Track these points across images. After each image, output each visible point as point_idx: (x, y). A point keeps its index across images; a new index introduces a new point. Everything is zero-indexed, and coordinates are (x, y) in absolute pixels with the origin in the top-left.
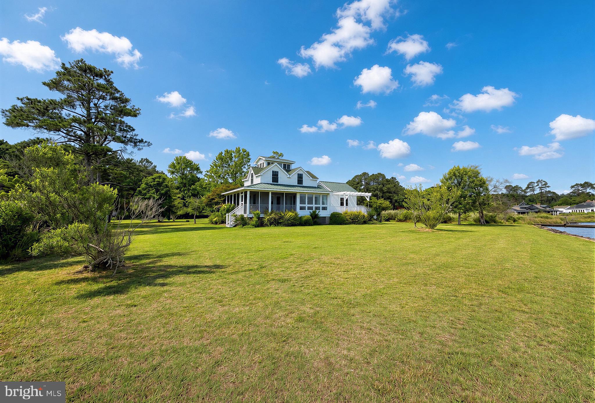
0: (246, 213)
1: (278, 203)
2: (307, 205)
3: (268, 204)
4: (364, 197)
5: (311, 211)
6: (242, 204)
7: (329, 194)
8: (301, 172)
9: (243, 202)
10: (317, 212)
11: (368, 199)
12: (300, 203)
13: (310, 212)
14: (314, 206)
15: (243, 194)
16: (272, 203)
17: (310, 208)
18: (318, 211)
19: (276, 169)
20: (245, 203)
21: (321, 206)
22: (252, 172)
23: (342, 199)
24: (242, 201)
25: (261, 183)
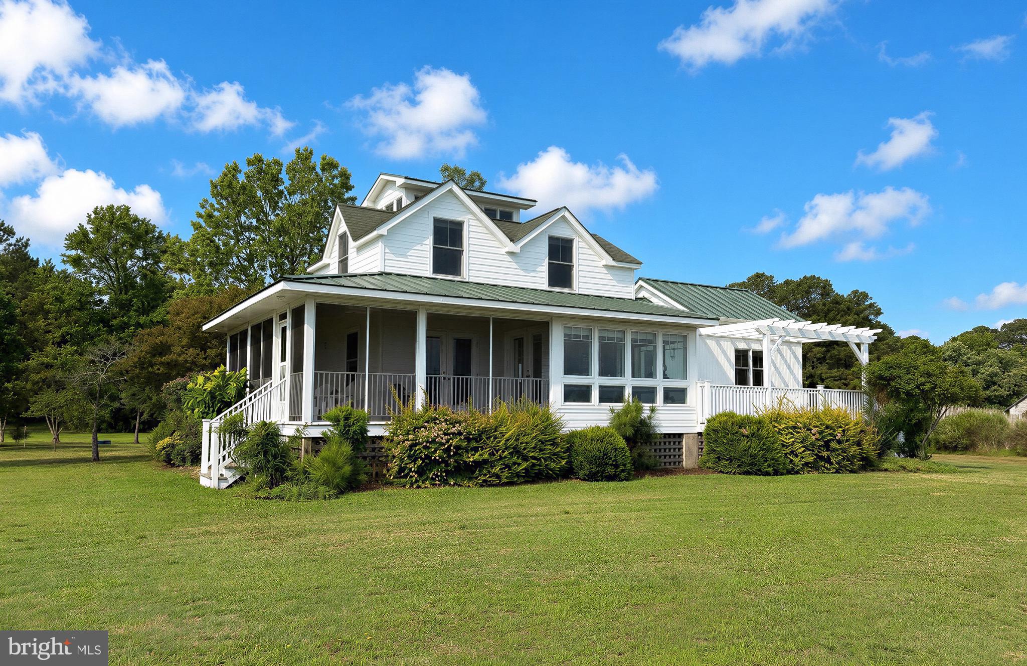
0: (300, 419)
1: (463, 366)
2: (595, 380)
3: (412, 369)
4: (845, 344)
5: (618, 406)
6: (284, 368)
7: (694, 328)
8: (562, 232)
9: (288, 363)
10: (646, 414)
11: (864, 357)
12: (568, 371)
13: (612, 411)
14: (628, 382)
15: (288, 323)
16: (432, 368)
17: (610, 395)
18: (646, 406)
19: (450, 213)
20: (297, 366)
21: (659, 384)
22: (344, 228)
23: (741, 356)
24: (283, 359)
25: (381, 274)
